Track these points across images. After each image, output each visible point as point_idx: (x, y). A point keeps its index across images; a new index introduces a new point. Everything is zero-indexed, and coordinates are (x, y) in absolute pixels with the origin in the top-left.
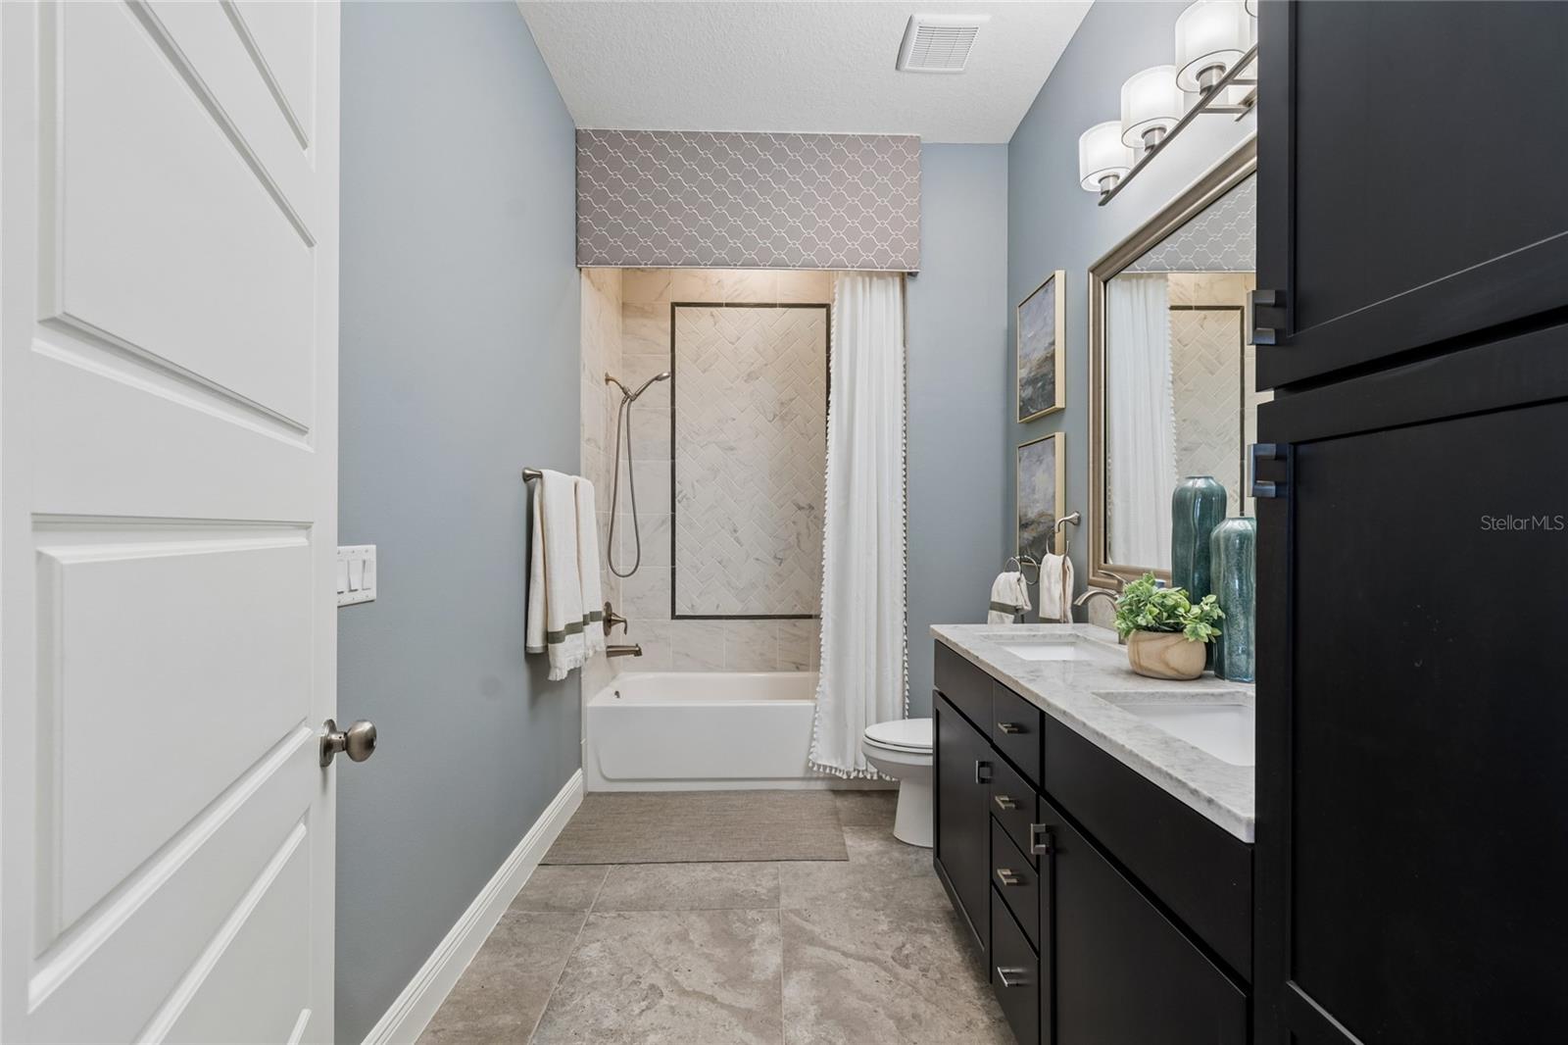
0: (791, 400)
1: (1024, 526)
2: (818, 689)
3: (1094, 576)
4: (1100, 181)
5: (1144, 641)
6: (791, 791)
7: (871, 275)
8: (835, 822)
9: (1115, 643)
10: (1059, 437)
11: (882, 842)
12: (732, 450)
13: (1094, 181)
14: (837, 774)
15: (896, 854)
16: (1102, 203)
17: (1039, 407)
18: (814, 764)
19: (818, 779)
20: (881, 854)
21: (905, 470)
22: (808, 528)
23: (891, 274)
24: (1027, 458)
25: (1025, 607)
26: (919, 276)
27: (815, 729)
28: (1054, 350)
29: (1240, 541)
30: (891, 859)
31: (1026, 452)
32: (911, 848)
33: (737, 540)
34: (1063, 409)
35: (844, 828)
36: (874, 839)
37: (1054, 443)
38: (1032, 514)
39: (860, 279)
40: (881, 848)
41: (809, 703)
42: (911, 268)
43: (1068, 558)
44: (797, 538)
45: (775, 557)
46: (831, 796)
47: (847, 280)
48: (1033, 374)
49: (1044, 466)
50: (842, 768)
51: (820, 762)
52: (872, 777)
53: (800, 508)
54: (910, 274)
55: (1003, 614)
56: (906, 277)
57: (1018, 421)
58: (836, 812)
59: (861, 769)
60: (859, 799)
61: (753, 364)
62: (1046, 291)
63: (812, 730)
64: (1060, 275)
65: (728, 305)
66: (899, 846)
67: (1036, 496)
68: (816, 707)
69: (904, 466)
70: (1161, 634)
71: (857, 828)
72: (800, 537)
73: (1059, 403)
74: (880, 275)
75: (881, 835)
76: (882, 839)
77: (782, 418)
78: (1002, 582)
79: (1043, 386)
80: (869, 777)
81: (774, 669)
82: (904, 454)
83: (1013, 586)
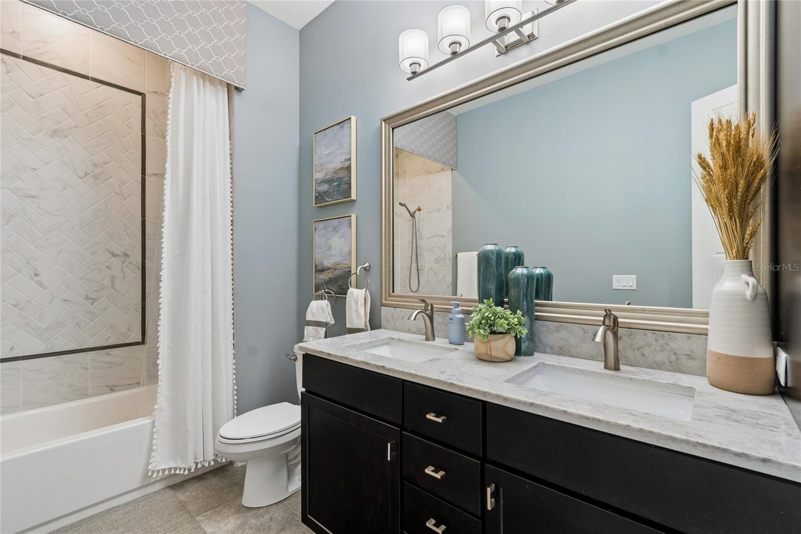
0: (105, 163)
1: (320, 270)
2: (156, 407)
3: (385, 300)
4: (411, 65)
5: (493, 340)
6: (127, 504)
7: (205, 77)
8: (186, 516)
9: (423, 340)
10: (354, 217)
11: (236, 516)
12: (33, 197)
13: (407, 63)
14: (177, 472)
15: (253, 521)
16: (409, 79)
17: (335, 198)
18: (153, 472)
19: (154, 482)
20: (240, 527)
21: (232, 230)
22: (123, 271)
23: (221, 82)
24: (324, 228)
25: (331, 322)
26: (243, 92)
27: (154, 442)
28: (350, 164)
29: (527, 279)
30: (251, 528)
31: (322, 225)
32: (261, 511)
33: (40, 284)
34: (355, 200)
35: (197, 518)
36: (228, 516)
37: (351, 220)
38: (328, 263)
39: (195, 78)
40: (239, 522)
41: (145, 421)
42: (239, 84)
43: (367, 291)
44: (112, 280)
45: (87, 298)
46: (170, 493)
47: (183, 75)
48: (329, 177)
49: (339, 234)
50: (182, 466)
51: (159, 468)
52: (209, 464)
53: (114, 255)
54: (237, 88)
55: (318, 327)
56: (233, 90)
57: (314, 205)
58: (182, 506)
59: (199, 461)
60: (198, 484)
61: (60, 123)
62: (342, 127)
63: (151, 442)
64: (353, 119)
65: (25, 58)
66: (253, 512)
67: (333, 252)
68: (153, 423)
69: (232, 227)
70: (502, 335)
71: (209, 513)
72: (114, 280)
73: (353, 197)
74: (212, 80)
75: (233, 510)
76: (235, 513)
77: (96, 178)
78: (314, 307)
79: (339, 185)
80: (207, 465)
81: (86, 396)
82: (231, 218)
83: (325, 309)
